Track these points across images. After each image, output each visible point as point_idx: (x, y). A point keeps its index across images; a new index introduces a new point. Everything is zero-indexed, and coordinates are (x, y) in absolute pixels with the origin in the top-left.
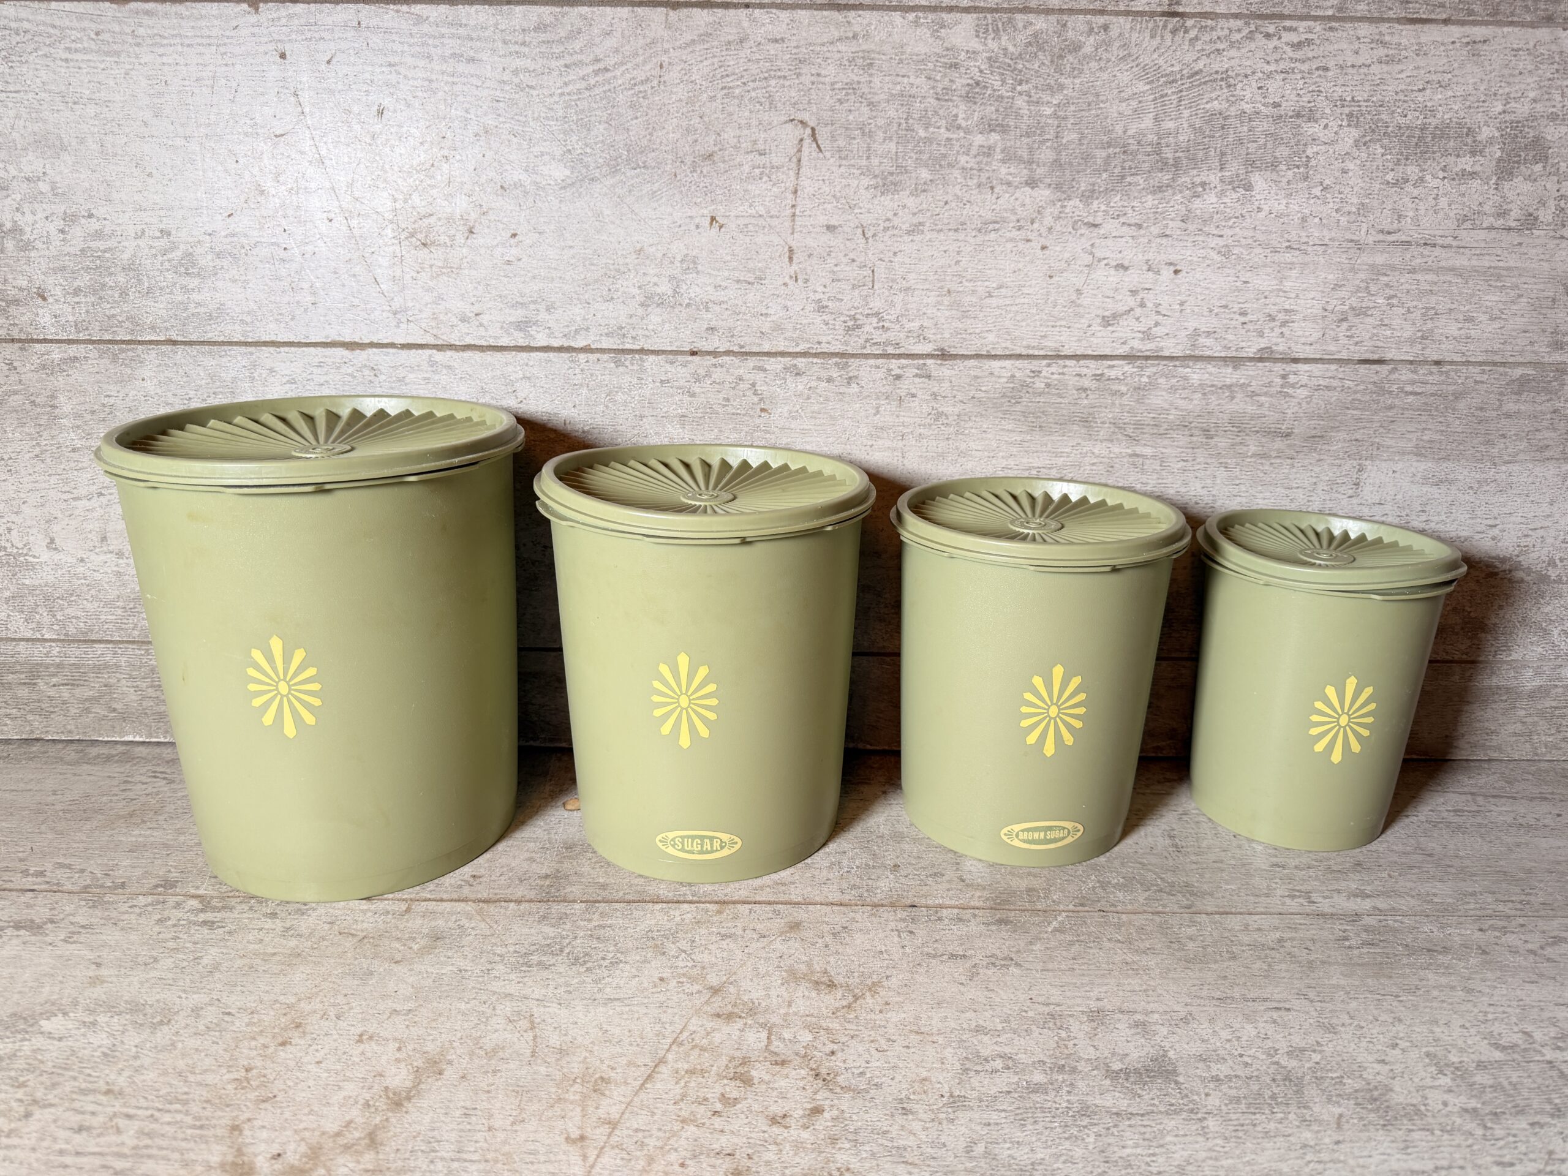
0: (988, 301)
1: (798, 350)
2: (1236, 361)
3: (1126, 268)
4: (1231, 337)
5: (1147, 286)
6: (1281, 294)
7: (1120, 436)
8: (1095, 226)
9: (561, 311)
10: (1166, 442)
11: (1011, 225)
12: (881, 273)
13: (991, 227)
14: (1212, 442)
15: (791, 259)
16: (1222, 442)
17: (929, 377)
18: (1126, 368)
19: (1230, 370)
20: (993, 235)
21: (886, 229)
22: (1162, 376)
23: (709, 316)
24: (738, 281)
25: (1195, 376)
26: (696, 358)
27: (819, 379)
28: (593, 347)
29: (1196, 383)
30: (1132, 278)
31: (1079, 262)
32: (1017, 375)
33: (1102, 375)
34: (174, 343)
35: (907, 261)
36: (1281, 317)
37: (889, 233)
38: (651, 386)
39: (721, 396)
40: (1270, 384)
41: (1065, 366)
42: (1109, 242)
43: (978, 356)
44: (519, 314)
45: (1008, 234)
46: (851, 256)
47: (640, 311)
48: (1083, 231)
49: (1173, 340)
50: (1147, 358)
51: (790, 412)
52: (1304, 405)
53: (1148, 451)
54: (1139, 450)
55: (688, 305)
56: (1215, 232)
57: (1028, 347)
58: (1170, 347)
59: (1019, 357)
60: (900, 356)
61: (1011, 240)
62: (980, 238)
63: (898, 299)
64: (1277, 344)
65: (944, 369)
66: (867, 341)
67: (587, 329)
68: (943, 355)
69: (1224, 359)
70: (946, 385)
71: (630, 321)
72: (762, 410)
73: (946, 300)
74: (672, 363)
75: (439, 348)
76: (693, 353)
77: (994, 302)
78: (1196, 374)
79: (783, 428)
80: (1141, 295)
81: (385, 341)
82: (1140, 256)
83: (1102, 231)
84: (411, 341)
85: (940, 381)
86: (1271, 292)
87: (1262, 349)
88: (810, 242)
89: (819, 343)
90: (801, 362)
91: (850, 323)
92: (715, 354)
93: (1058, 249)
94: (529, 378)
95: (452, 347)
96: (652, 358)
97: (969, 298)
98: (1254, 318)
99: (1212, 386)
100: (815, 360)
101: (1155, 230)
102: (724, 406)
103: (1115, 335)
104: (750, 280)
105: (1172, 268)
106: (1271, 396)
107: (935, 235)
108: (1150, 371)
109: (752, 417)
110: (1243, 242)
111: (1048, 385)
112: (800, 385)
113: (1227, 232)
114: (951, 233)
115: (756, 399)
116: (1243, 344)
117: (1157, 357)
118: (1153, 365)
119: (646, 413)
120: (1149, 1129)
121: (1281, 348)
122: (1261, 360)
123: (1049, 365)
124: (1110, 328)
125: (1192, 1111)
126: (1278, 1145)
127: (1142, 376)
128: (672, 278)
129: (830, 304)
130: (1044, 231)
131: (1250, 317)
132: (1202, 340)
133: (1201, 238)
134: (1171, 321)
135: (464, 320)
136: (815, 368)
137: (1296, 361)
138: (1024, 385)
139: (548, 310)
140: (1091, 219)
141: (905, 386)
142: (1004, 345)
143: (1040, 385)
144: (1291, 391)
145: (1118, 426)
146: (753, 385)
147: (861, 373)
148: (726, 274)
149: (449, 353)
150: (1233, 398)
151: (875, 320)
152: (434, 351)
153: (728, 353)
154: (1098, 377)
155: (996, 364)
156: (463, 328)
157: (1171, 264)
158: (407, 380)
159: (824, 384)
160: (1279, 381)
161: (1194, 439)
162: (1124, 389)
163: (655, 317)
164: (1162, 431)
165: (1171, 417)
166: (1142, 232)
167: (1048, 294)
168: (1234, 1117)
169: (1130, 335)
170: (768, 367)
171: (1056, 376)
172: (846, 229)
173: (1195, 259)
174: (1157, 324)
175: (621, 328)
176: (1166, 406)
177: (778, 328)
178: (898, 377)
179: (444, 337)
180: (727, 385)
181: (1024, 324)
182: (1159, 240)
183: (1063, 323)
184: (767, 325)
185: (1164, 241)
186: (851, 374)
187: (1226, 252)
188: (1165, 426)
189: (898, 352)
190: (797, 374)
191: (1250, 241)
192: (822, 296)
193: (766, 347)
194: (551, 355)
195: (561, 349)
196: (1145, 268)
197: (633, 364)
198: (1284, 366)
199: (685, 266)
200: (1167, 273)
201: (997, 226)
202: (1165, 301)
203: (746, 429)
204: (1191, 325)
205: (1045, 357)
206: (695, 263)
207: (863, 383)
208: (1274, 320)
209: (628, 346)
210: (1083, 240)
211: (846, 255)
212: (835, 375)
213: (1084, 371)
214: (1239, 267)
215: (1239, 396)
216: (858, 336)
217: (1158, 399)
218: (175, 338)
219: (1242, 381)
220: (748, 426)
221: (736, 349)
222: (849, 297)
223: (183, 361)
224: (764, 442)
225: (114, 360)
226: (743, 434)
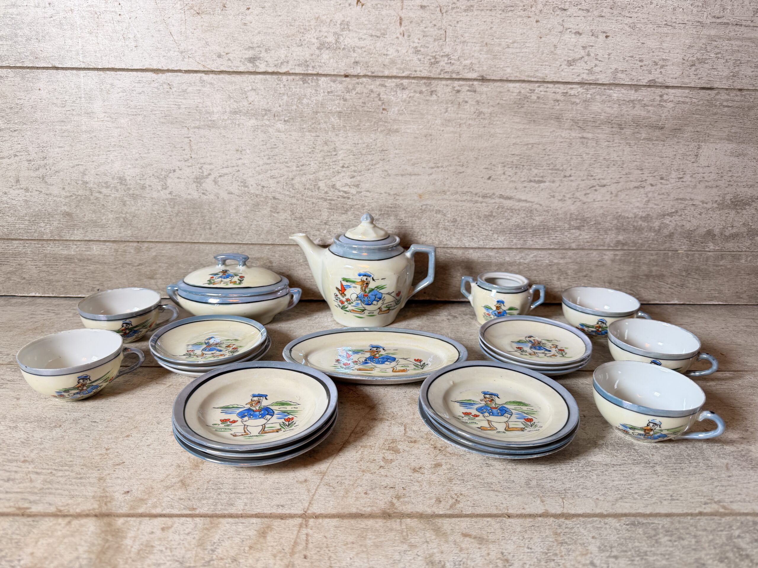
0: (507, 50)
1: (404, 75)
2: (636, 87)
3: (580, 34)
4: (634, 74)
5: (591, 44)
6: (661, 50)
7: (575, 127)
8: (565, 10)
9: (273, 52)
10: (599, 131)
11: (520, 8)
12: (450, 33)
13: (509, 9)
14: (623, 131)
15: (401, 24)
16: (628, 132)
17: (475, 91)
18: (579, 90)
19: (633, 92)
20: (510, 14)
21: (453, 8)
22: (598, 94)
23: (355, 55)
24: (372, 36)
25: (615, 95)
26: (348, 79)
27: (415, 92)
28: (291, 72)
29: (616, 99)
30: (584, 40)
31: (556, 30)
32: (522, 91)
33: (567, 93)
34: (57, 68)
35: (464, 26)
36: (661, 63)
37: (455, 10)
38: (322, 95)
39: (361, 101)
40: (654, 100)
41: (547, 88)
42: (572, 19)
43: (501, 80)
44: (250, 54)
45: (518, 13)
46: (434, 22)
47: (317, 52)
48: (558, 13)
49: (604, 75)
50: (590, 84)
51: (399, 111)
52: (671, 111)
53: (590, 136)
54: (585, 135)
55: (344, 49)
56: (628, 15)
57: (528, 76)
58: (603, 78)
59: (524, 81)
60: (459, 79)
61: (520, 16)
62: (504, 15)
63: (459, 48)
64: (658, 78)
65: (483, 87)
66: (442, 70)
67: (288, 62)
68: (483, 79)
69: (630, 85)
70: (484, 96)
71: (311, 58)
72: (384, 109)
73: (485, 49)
74: (334, 81)
75: (206, 72)
76: (346, 76)
77: (510, 50)
78: (616, 94)
79: (394, 120)
80: (588, 49)
81: (176, 69)
82: (588, 27)
83: (568, 13)
84: (190, 69)
85: (481, 94)
86: (656, 49)
87: (650, 81)
88: (411, 14)
89: (416, 71)
90: (405, 82)
91: (433, 60)
92: (358, 76)
93: (545, 22)
94: (255, 90)
95: (212, 72)
96: (323, 79)
97: (497, 48)
98: (647, 63)
99: (624, 100)
100: (413, 81)
101: (596, 13)
102: (363, 107)
103: (574, 71)
104: (378, 35)
105: (605, 35)
106: (654, 107)
107: (479, 12)
108: (591, 92)
109: (378, 113)
110: (643, 21)
111: (538, 98)
112: (405, 95)
113: (634, 15)
114: (488, 12)
115: (380, 103)
116: (641, 78)
117: (596, 84)
118: (593, 88)
119: (319, 110)
120: (625, 472)
121: (660, 80)
122: (649, 86)
123: (539, 87)
124: (571, 67)
125: (646, 463)
126: (697, 478)
127: (587, 94)
128: (335, 33)
129: (422, 49)
130: (537, 12)
131: (644, 63)
132: (620, 75)
133: (620, 18)
134: (603, 64)
135: (220, 56)
136: (413, 85)
137: (667, 87)
138: (526, 97)
139: (266, 51)
140: (562, 6)
141: (462, 96)
142: (515, 75)
143: (534, 97)
144: (664, 104)
145: (575, 121)
146: (379, 95)
147: (438, 89)
148: (365, 31)
149: (211, 76)
150: (634, 107)
151: (446, 59)
152: (203, 74)
153: (365, 76)
154: (565, 94)
155: (511, 85)
156: (219, 61)
157: (604, 32)
158: (188, 91)
159: (418, 95)
160: (658, 98)
161: (614, 129)
162: (578, 101)
163: (326, 55)
164: (597, 125)
165: (602, 117)
166: (589, 14)
167: (539, 47)
168: (670, 465)
169: (582, 71)
170: (387, 84)
171: (542, 93)
172: (431, 8)
173: (617, 30)
174: (596, 66)
175: (306, 61)
176: (600, 111)
177: (393, 62)
178: (458, 91)
179: (209, 66)
180: (364, 95)
181: (526, 63)
182: (598, 19)
183: (547, 63)
184: (387, 60)
185: (601, 19)
186: (433, 89)
187: (633, 27)
188: (599, 122)
189: (458, 77)
190: (403, 89)
191: (646, 20)
192: (417, 45)
193: (386, 73)
194: (268, 77)
195: (273, 73)
196: (591, 34)
197: (312, 82)
198: (662, 90)
199: (342, 27)
200: (602, 37)
201: (512, 9)
202: (600, 52)
203: (374, 120)
204: (614, 66)
205: (537, 82)
206: (348, 25)
207: (439, 95)
208: (657, 64)
209: (310, 72)
210: (558, 17)
211: (431, 22)
212: (424, 90)
213: (558, 90)
214: (639, 35)
215: (638, 106)
216: (437, 68)
217: (595, 107)
218: (57, 65)
219: (639, 98)
220: (375, 118)
221: (370, 74)
222: (432, 46)
223: (62, 79)
224: (384, 128)
225: (23, 78)
226: (373, 123)
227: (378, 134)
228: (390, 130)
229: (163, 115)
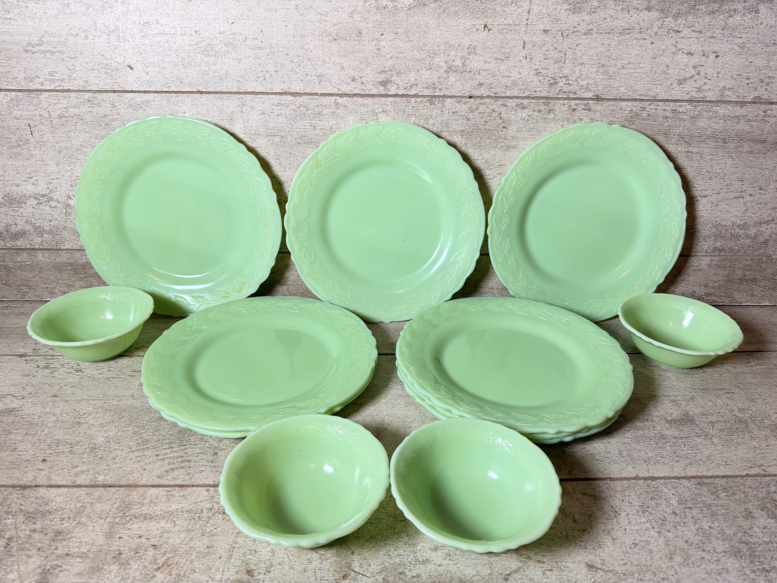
0: (622, 70)
1: (524, 95)
2: (742, 104)
3: (692, 54)
4: (741, 91)
5: (702, 64)
6: (768, 68)
7: (682, 142)
8: (679, 32)
9: (404, 75)
10: (704, 145)
11: (637, 31)
12: (569, 55)
13: (627, 32)
14: (727, 145)
15: (524, 47)
16: (731, 145)
17: (590, 110)
18: (688, 107)
19: (739, 108)
20: (627, 36)
21: (573, 32)
22: (705, 110)
23: (480, 77)
24: (496, 59)
25: (721, 111)
26: (472, 100)
27: (534, 111)
28: (419, 94)
29: (721, 114)
30: (695, 60)
31: (669, 51)
32: (634, 109)
33: (676, 110)
34: (201, 92)
35: (583, 49)
36: (767, 80)
37: (575, 34)
38: (447, 115)
39: (483, 120)
40: (758, 116)
41: (658, 105)
42: (685, 40)
43: (615, 99)
44: (382, 77)
45: (635, 36)
46: (555, 46)
47: (445, 75)
48: (672, 35)
49: (712, 92)
50: (698, 101)
51: (518, 128)
52: (774, 126)
53: (695, 150)
54: (691, 149)
55: (470, 72)
56: (738, 36)
57: (640, 95)
58: (711, 96)
59: (636, 100)
60: (575, 99)
61: (636, 39)
62: (621, 37)
63: (577, 69)
64: (763, 95)
65: (597, 106)
66: (560, 91)
67: (417, 85)
68: (597, 98)
69: (736, 102)
70: (598, 114)
71: (439, 80)
72: (504, 127)
73: (601, 70)
74: (459, 102)
75: (341, 95)
76: (470, 97)
77: (625, 71)
78: (722, 110)
79: (513, 137)
80: (699, 68)
81: (313, 92)
82: (700, 48)
83: (682, 35)
84: (326, 92)
85: (595, 112)
86: (763, 67)
87: (756, 97)
88: (535, 39)
89: (536, 92)
90: (525, 102)
91: (552, 81)
92: (481, 97)
93: (659, 44)
94: (385, 112)
95: (346, 95)
96: (449, 100)
97: (612, 69)
98: (753, 81)
99: (729, 116)
100: (533, 101)
101: (708, 34)
102: (484, 125)
103: (684, 89)
104: (502, 58)
105: (715, 55)
106: (758, 122)
107: (598, 35)
108: (699, 108)
109: (498, 131)
110: (752, 41)
111: (649, 115)
112: (524, 114)
113: (744, 35)
114: (606, 35)
115: (501, 121)
116: (747, 95)
117: (704, 101)
118: (701, 105)
119: (444, 130)
121: (765, 97)
122: (754, 103)
123: (650, 105)
124: (682, 86)
127: (695, 111)
128: (462, 57)
129: (543, 71)
130: (653, 34)
131: (751, 80)
132: (727, 92)
133: (731, 39)
134: (712, 82)
135: (354, 80)
136: (532, 105)
137: (771, 103)
138: (637, 115)
139: (397, 73)
140: (677, 28)
141: (577, 114)
142: (628, 94)
143: (645, 115)
144: (767, 119)
145: (681, 137)
146: (500, 114)
147: (556, 108)
148: (490, 55)
149: (345, 98)
150: (739, 122)
151: (565, 80)
152: (338, 97)
153: (488, 97)
154: (674, 111)
155: (624, 104)
156: (353, 85)
157: (714, 52)
158: (323, 113)
159: (536, 113)
160: (762, 114)
161: (718, 144)
162: (686, 117)
163: (453, 78)
164: (703, 140)
165: (708, 132)
166: (702, 35)
167: (652, 67)
169: (691, 89)
170: (508, 104)
171: (653, 110)
172: (553, 32)
173: (727, 50)
174: (705, 84)
175: (434, 84)
176: (706, 127)
177: (515, 83)
178: (574, 110)
179: (343, 90)
180: (486, 114)
181: (639, 83)
182: (710, 40)
183: (659, 83)
184: (510, 82)
185: (712, 40)
186: (550, 108)
187: (742, 46)
188: (704, 137)
189: (575, 96)
190: (523, 108)
191: (755, 40)
192: (538, 67)
193: (508, 94)
194: (398, 99)
195: (403, 96)
196: (702, 54)
197: (439, 103)
198: (766, 106)
199: (469, 51)
200: (712, 57)
201: (630, 31)
202: (710, 71)
203: (494, 137)
204: (722, 85)
205: (648, 100)
206: (474, 49)
207: (556, 113)
208: (763, 82)
209: (437, 94)
210: (672, 39)
211: (552, 46)
212: (542, 109)
213: (667, 108)
214: (748, 54)
215: (742, 122)
216: (556, 88)
217: (702, 123)
218: (201, 90)
219: (744, 114)
220: (495, 136)
221: (492, 95)
222: (552, 67)
223: (206, 102)
224: (503, 145)
225: (168, 101)
226: (493, 140)
227: (497, 150)
228: (508, 146)
229: (299, 136)
